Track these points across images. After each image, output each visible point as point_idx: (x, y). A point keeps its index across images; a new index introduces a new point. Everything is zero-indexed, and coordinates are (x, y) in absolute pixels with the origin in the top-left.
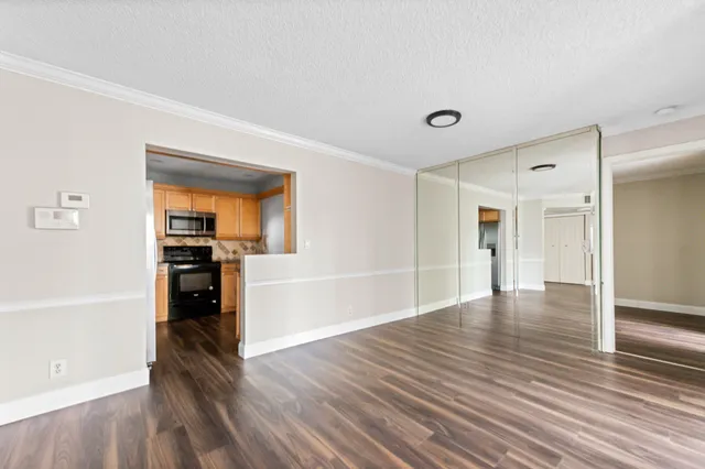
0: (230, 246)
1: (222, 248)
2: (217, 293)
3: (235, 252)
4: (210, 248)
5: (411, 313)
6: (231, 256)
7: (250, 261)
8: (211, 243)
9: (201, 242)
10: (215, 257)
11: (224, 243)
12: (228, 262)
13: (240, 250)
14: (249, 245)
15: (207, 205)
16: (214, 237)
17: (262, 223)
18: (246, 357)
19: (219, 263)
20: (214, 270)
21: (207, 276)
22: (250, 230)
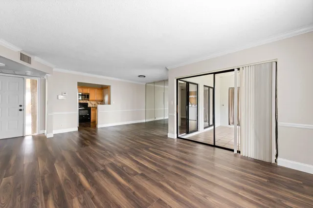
0: (93, 103)
1: (91, 103)
2: (90, 116)
3: (95, 105)
4: (87, 103)
5: (144, 121)
6: (94, 106)
7: (100, 107)
8: (88, 102)
9: (85, 102)
10: (89, 106)
11: (91, 102)
12: (93, 107)
13: (96, 104)
14: (99, 103)
15: (86, 91)
16: (88, 100)
17: (103, 96)
18: (98, 127)
19: (90, 108)
20: (89, 109)
21: (87, 111)
22: (100, 98)
